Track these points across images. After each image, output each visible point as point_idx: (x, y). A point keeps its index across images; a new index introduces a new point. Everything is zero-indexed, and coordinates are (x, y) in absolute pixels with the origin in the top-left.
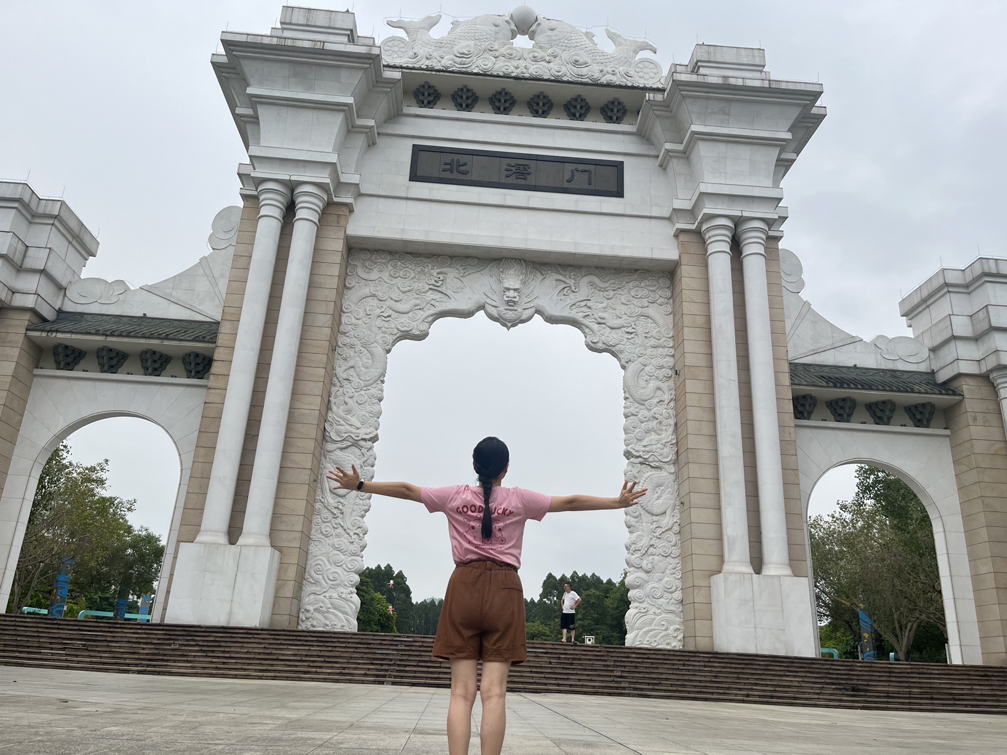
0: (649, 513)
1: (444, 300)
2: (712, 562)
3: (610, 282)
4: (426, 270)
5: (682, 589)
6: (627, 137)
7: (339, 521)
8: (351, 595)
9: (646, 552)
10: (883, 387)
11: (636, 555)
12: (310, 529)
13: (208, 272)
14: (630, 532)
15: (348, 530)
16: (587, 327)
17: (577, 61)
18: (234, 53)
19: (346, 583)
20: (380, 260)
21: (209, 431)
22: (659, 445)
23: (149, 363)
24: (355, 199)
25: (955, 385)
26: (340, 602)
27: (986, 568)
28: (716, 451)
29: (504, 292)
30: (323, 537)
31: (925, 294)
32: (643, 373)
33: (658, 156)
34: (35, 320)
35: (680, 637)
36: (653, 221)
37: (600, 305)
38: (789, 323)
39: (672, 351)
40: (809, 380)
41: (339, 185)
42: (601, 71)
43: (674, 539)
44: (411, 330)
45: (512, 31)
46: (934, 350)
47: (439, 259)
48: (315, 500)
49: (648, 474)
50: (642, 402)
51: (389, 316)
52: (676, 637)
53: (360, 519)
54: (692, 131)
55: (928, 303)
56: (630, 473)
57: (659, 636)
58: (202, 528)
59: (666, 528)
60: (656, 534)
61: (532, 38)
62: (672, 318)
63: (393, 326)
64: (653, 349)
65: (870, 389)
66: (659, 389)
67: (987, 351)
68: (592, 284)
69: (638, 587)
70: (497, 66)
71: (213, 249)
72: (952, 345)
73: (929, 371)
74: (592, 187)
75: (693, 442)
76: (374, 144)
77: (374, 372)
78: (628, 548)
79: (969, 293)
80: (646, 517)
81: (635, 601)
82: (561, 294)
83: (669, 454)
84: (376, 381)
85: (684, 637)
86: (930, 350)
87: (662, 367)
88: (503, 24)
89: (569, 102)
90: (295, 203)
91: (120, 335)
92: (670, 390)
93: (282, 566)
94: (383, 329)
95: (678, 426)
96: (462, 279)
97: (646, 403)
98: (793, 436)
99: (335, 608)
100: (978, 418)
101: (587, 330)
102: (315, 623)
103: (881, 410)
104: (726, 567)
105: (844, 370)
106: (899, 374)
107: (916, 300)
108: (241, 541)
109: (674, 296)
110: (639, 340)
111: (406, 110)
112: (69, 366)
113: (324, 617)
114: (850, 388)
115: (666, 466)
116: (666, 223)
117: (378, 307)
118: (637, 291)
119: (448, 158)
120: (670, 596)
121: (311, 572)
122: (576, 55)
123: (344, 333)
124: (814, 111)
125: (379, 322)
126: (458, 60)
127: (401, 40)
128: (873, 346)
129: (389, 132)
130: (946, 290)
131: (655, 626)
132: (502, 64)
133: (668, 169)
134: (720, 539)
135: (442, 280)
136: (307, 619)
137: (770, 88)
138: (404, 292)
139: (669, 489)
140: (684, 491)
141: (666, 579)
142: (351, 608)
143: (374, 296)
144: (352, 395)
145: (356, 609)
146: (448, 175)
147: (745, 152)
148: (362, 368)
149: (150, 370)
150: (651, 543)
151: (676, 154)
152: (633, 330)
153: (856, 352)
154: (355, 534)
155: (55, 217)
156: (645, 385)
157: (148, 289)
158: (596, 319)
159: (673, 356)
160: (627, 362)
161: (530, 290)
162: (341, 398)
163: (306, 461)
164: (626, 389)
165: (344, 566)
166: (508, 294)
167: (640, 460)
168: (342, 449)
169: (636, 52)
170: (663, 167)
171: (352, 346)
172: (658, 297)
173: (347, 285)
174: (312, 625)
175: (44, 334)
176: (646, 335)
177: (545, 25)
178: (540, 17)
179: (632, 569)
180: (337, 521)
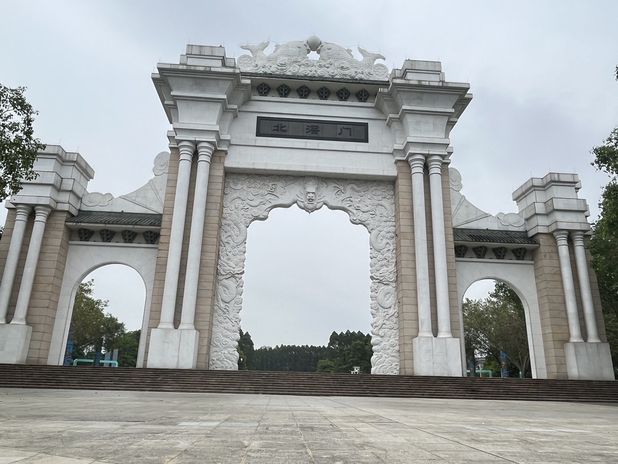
0: (383, 307)
1: (276, 199)
2: (413, 332)
3: (362, 188)
4: (266, 183)
5: (399, 345)
6: (369, 109)
7: (227, 315)
8: (235, 352)
9: (381, 327)
10: (501, 240)
11: (376, 329)
12: (212, 320)
13: (154, 188)
14: (374, 317)
15: (231, 320)
16: (351, 212)
17: (343, 67)
18: (164, 74)
19: (232, 346)
20: (243, 179)
21: (160, 272)
22: (388, 273)
23: (127, 237)
24: (228, 147)
25: (537, 238)
26: (229, 355)
27: (549, 330)
28: (415, 276)
29: (307, 194)
30: (219, 323)
31: (524, 190)
32: (379, 235)
33: (386, 120)
34: (69, 216)
35: (398, 368)
36: (384, 155)
37: (357, 200)
38: (453, 208)
39: (394, 223)
40: (463, 238)
41: (220, 141)
42: (356, 72)
43: (394, 319)
44: (259, 216)
45: (308, 50)
46: (527, 220)
47: (272, 177)
48: (214, 305)
49: (381, 288)
50: (379, 251)
51: (248, 208)
52: (396, 368)
53: (237, 314)
54: (403, 109)
55: (526, 194)
56: (373, 287)
57: (388, 368)
58: (161, 321)
59: (392, 315)
60: (386, 318)
61: (318, 53)
62: (394, 206)
63: (250, 214)
64: (384, 223)
65: (494, 242)
66: (388, 243)
67: (552, 221)
68: (352, 188)
69: (377, 344)
70: (300, 71)
71: (155, 175)
72: (535, 218)
73: (525, 231)
74: (352, 137)
75: (404, 271)
76: (237, 117)
77: (241, 239)
78: (372, 326)
79: (545, 190)
80: (381, 310)
81: (376, 351)
82: (337, 194)
83: (393, 277)
84: (242, 243)
85: (400, 369)
86: (525, 220)
87: (389, 232)
88: (303, 47)
89: (339, 91)
90: (198, 151)
91: (113, 224)
92: (393, 244)
93: (200, 339)
94: (245, 215)
95: (398, 262)
96: (284, 187)
97: (381, 251)
98: (454, 267)
99: (226, 359)
100: (547, 256)
101: (350, 213)
102: (217, 366)
103: (500, 252)
104: (420, 334)
105: (481, 231)
106: (510, 233)
107: (520, 193)
108: (180, 327)
109: (395, 195)
110: (377, 218)
111: (253, 98)
112: (87, 239)
113: (222, 363)
114: (483, 241)
115: (391, 283)
116: (391, 156)
117: (241, 204)
118: (376, 192)
119: (276, 123)
120: (393, 348)
121: (214, 341)
122: (343, 63)
123: (225, 218)
124: (466, 96)
125: (242, 212)
126: (280, 68)
127: (249, 57)
128: (497, 218)
129: (245, 110)
130: (533, 189)
131: (386, 363)
132: (303, 69)
133: (391, 127)
134: (417, 320)
135: (274, 189)
136: (213, 364)
137: (443, 86)
138: (255, 195)
139: (393, 295)
140: (400, 296)
141: (391, 340)
142: (235, 358)
143: (239, 198)
144: (230, 251)
145: (237, 358)
146: (276, 133)
147: (431, 119)
148: (235, 237)
149: (127, 240)
150: (384, 323)
151: (396, 120)
152: (375, 213)
153: (488, 222)
154: (235, 321)
155: (75, 162)
156: (381, 242)
157: (124, 198)
158: (355, 207)
159: (395, 226)
160: (371, 230)
161: (321, 192)
162: (225, 252)
163: (210, 286)
164: (371, 244)
165: (230, 337)
166: (309, 195)
167: (378, 281)
168: (226, 279)
169: (374, 60)
170: (389, 125)
171: (229, 225)
172: (387, 195)
173: (225, 192)
174: (216, 367)
175: (74, 224)
176: (381, 215)
177: (325, 46)
178: (323, 42)
179: (374, 335)
180: (225, 315)
